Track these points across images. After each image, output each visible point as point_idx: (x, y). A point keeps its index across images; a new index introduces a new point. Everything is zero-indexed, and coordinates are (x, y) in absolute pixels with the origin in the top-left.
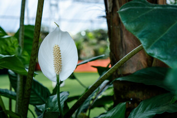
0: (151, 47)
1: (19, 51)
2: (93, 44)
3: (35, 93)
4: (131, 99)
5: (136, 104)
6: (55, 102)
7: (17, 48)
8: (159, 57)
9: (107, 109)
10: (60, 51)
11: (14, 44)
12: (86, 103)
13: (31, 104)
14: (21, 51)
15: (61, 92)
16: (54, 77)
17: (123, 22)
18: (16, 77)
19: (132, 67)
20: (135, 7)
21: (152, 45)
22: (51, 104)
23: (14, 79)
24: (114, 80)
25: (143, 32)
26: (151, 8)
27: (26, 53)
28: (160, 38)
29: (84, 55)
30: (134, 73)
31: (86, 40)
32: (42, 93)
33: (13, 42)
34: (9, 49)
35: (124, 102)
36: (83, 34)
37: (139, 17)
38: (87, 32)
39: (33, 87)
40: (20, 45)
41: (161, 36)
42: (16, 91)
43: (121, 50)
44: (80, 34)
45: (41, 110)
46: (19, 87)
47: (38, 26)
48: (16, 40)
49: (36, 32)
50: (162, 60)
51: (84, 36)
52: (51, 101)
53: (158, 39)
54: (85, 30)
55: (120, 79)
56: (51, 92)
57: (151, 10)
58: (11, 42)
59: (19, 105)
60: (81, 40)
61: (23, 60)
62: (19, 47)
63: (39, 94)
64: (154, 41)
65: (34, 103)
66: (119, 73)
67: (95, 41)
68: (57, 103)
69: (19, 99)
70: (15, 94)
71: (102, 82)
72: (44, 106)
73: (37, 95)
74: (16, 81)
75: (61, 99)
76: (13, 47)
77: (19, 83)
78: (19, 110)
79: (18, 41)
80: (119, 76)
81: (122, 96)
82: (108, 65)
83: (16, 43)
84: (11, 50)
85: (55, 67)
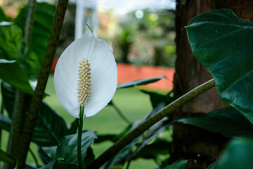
0: (228, 89)
1: (23, 51)
2: (155, 37)
3: (42, 124)
4: (199, 155)
5: (204, 165)
6: (73, 146)
7: (19, 46)
8: (238, 106)
9: (160, 162)
10: (89, 70)
11: (15, 38)
12: (123, 152)
13: (35, 142)
14: (26, 50)
15: (85, 131)
16: (76, 110)
17: (191, 44)
18: (13, 94)
19: (207, 103)
20: (214, 22)
21: (231, 86)
22: (66, 150)
23: (10, 95)
24: (175, 121)
25: (220, 64)
26: (238, 26)
27: (34, 56)
28: (245, 76)
29: (137, 55)
30: (208, 114)
31: (143, 27)
32: (53, 126)
33: (13, 35)
34: (7, 45)
35: (185, 159)
36: (140, 15)
37: (217, 39)
38: (146, 12)
39: (39, 114)
40: (26, 40)
41: (248, 74)
42: (10, 116)
43: (193, 72)
44: (133, 14)
45: (49, 155)
46: (16, 111)
47: (59, 20)
48: (20, 31)
49: (55, 30)
50: (242, 112)
51: (141, 19)
52: (67, 144)
53: (242, 78)
54: (144, 8)
55: (183, 121)
56: (69, 126)
57: (238, 30)
58: (10, 34)
59: (13, 140)
60: (134, 27)
61: (28, 67)
62: (24, 44)
63: (49, 126)
64: (233, 81)
65: (38, 140)
66: (184, 110)
67: (159, 31)
68: (76, 148)
69: (14, 131)
70: (9, 121)
71: (153, 125)
72: (54, 148)
73: (45, 127)
74: (13, 100)
75: (82, 143)
76: (14, 42)
77: (17, 105)
78: (13, 149)
79: (23, 34)
80: (184, 116)
81: (184, 149)
82: (170, 93)
83: (19, 37)
84: (9, 47)
85: (79, 93)
